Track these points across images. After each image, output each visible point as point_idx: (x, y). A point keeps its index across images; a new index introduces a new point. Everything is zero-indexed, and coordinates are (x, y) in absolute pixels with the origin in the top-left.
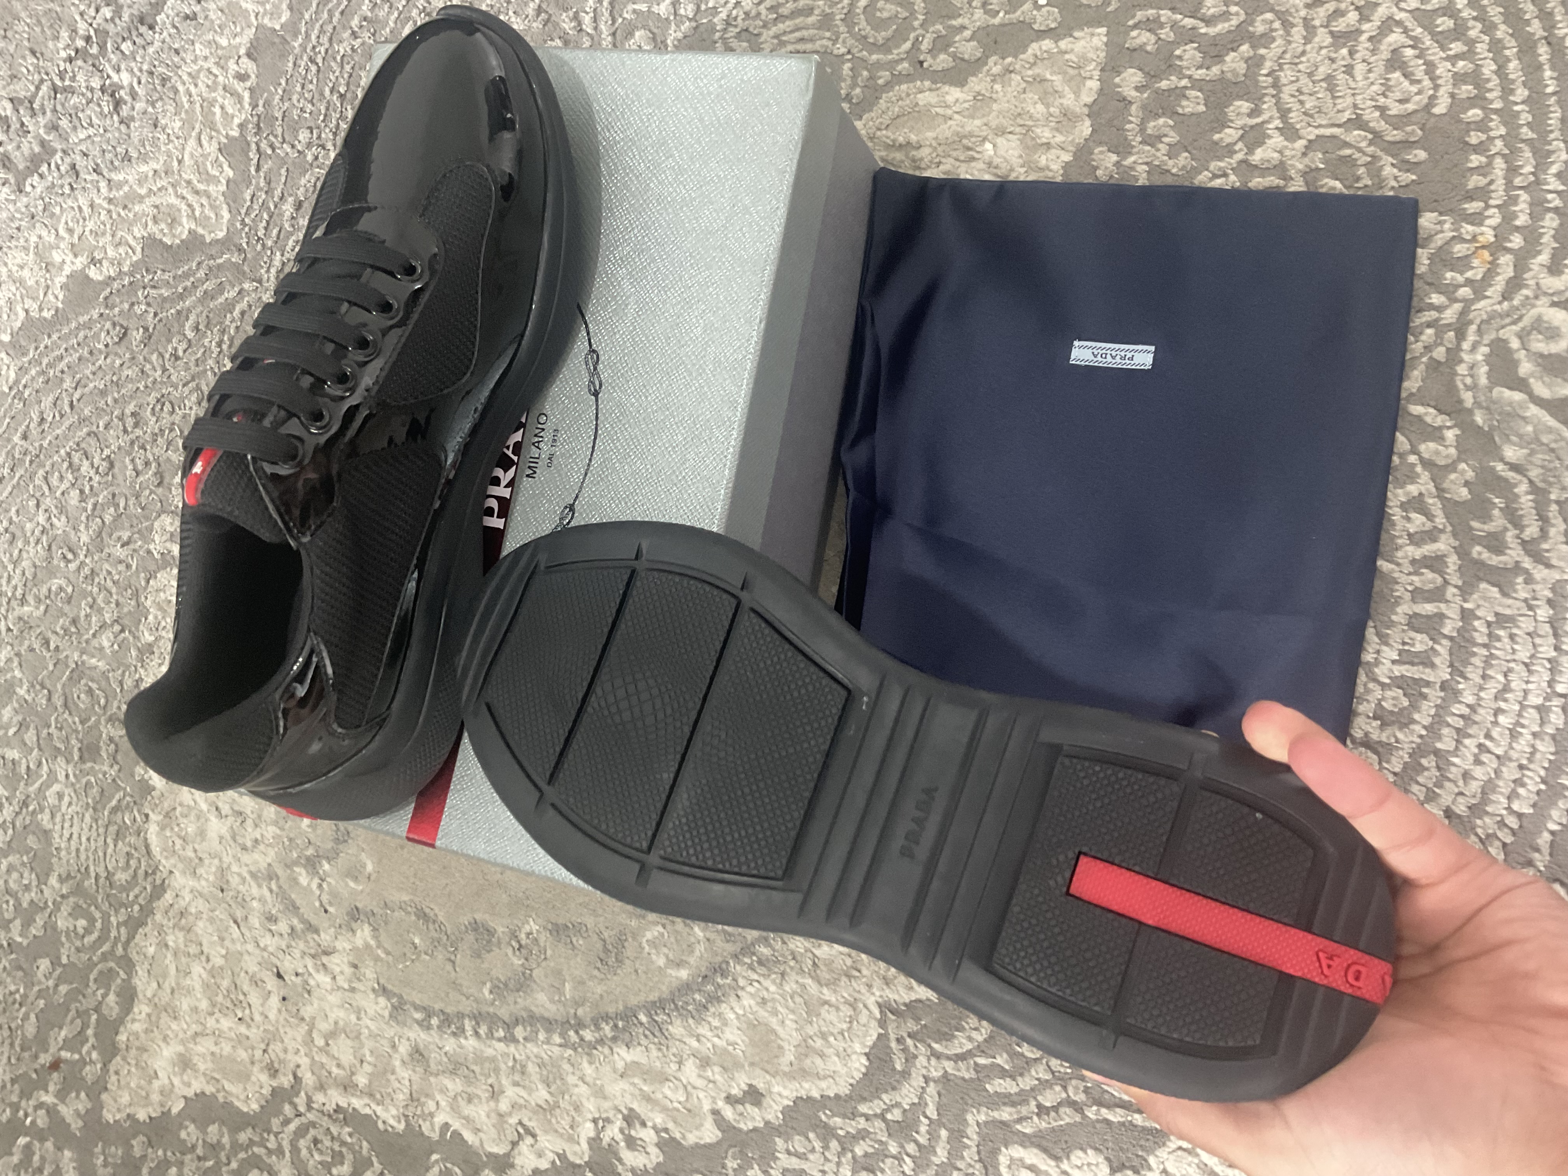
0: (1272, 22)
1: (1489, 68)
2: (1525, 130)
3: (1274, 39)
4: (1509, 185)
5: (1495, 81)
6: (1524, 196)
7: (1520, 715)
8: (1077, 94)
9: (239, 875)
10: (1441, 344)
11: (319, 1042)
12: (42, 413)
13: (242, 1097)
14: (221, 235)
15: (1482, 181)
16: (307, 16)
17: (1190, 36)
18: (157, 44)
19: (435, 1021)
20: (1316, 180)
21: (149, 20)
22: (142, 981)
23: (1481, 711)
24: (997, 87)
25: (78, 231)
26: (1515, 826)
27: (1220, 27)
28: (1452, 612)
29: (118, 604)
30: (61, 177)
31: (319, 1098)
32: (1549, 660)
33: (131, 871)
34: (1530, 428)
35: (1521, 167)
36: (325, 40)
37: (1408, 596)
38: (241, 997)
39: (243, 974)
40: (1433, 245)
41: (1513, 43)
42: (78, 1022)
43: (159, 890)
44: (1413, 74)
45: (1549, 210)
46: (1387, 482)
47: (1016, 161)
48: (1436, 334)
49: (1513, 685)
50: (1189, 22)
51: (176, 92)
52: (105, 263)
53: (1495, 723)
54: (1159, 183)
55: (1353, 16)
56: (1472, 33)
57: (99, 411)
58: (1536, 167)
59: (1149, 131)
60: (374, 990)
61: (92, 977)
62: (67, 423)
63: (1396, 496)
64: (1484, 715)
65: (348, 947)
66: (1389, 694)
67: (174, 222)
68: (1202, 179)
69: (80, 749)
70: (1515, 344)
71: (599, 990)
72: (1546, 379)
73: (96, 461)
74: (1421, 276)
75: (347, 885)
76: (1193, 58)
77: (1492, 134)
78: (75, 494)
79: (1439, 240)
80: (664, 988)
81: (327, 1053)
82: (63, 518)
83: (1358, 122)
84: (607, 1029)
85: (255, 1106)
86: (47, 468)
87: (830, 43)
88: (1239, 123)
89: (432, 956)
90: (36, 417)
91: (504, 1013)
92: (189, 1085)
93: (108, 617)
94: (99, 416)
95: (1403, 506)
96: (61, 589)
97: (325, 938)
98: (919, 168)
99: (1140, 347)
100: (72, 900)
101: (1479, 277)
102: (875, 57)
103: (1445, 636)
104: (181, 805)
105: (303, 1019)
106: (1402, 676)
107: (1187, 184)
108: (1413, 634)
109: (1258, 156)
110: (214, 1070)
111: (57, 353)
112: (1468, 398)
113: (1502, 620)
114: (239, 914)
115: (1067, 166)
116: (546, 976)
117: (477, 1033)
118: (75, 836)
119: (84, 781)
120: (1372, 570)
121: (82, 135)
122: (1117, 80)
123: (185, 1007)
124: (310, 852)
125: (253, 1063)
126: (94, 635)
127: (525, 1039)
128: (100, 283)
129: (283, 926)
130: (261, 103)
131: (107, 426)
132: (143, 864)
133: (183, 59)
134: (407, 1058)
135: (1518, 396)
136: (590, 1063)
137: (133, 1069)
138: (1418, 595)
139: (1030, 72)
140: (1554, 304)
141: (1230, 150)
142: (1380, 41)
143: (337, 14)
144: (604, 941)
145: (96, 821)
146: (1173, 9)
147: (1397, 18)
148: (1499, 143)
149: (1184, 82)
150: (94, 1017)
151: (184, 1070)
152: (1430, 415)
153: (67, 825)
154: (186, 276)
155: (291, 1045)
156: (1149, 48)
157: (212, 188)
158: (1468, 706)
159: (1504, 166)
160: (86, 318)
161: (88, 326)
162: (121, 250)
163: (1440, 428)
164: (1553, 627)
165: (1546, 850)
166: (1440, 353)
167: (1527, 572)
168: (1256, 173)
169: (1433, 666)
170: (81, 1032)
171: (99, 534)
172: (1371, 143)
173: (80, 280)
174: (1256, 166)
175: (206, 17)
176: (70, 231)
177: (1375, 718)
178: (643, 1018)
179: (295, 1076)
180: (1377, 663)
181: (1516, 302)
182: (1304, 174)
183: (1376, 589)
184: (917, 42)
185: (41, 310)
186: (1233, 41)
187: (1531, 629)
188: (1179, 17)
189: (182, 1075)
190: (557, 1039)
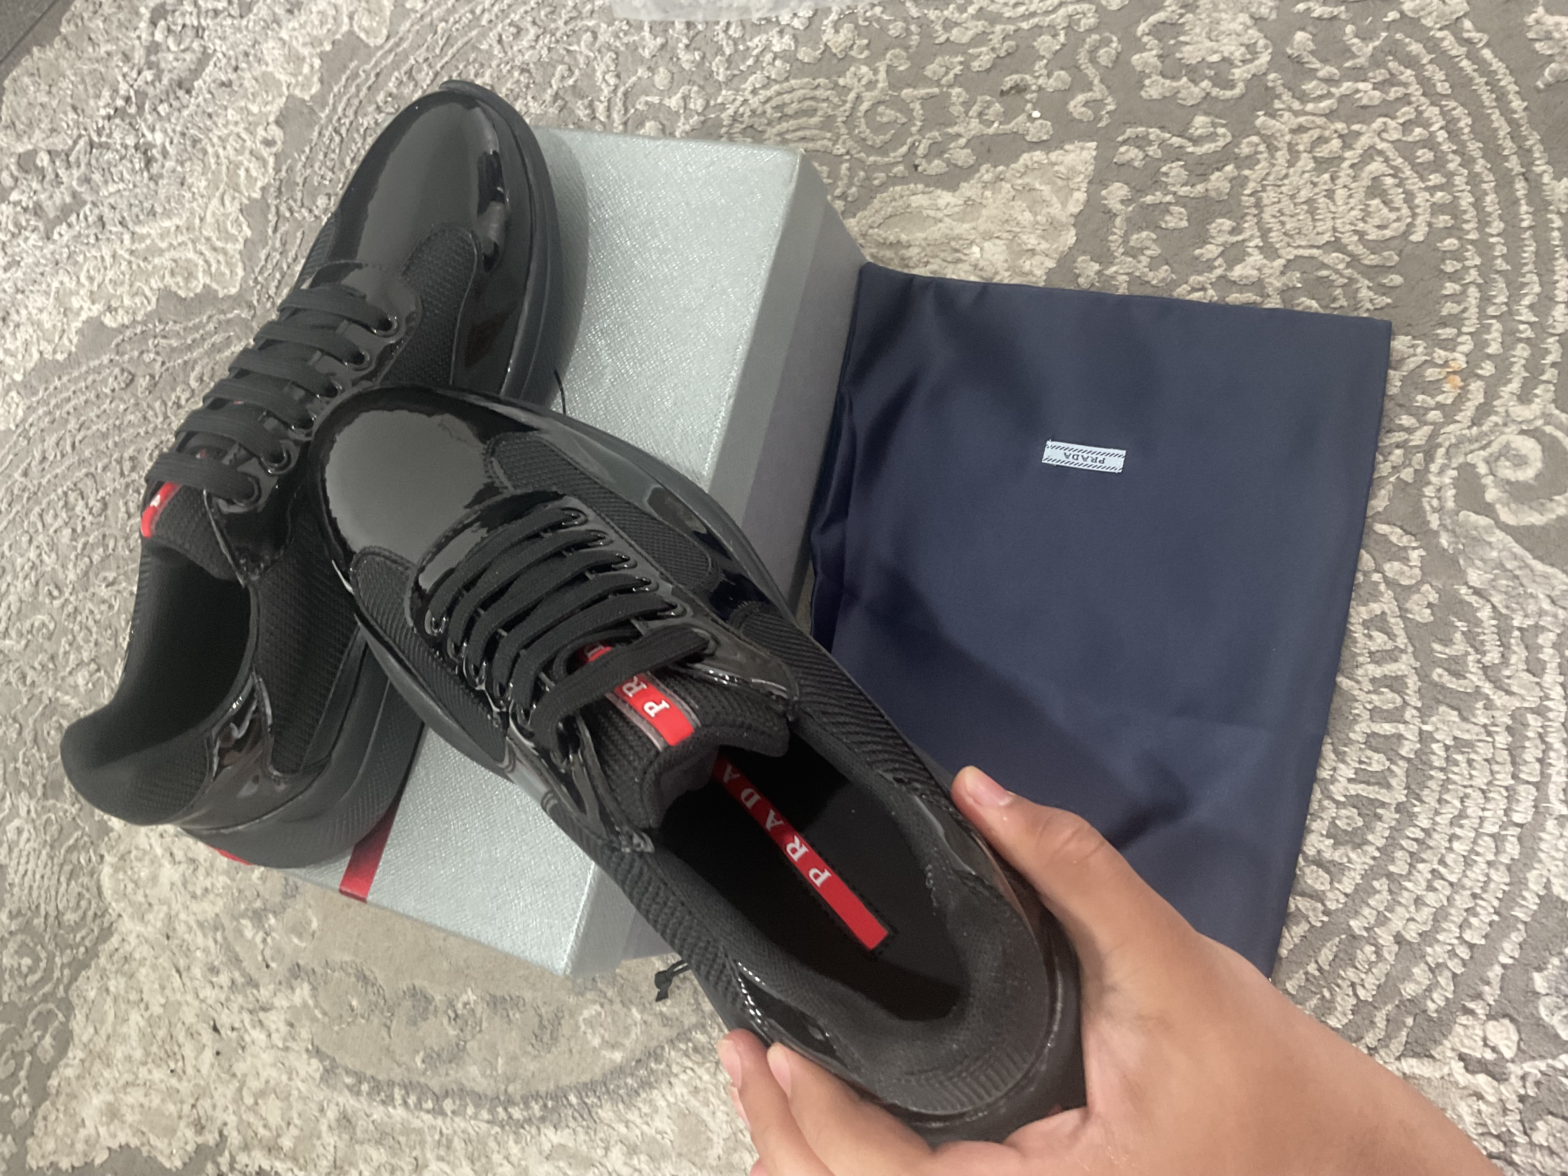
0: (1257, 145)
1: (1466, 200)
2: (1499, 261)
3: (1258, 162)
4: (1482, 314)
5: (1471, 214)
6: (1496, 326)
7: (1475, 842)
8: (1064, 204)
9: (186, 923)
10: (1410, 465)
11: (249, 1101)
12: (44, 452)
13: (167, 1152)
14: (233, 291)
15: (1455, 309)
16: (336, 89)
17: (1177, 154)
18: (192, 108)
19: (365, 1087)
20: (1293, 298)
21: (187, 85)
22: (78, 1024)
23: (1436, 836)
24: (988, 193)
25: (98, 279)
26: (1466, 957)
27: (1207, 147)
28: (1410, 733)
29: (96, 644)
30: (88, 227)
31: (242, 1159)
32: (1507, 788)
33: (81, 912)
34: (1495, 554)
35: (1495, 297)
36: (350, 112)
37: (1366, 715)
38: (176, 1049)
39: (180, 1025)
40: (1405, 368)
41: (1491, 178)
42: (12, 1062)
43: (106, 933)
44: (1392, 201)
45: (1520, 340)
46: (1350, 599)
47: (1001, 265)
48: (1405, 455)
49: (1469, 811)
50: (1176, 141)
51: (205, 152)
52: (121, 312)
53: (1450, 849)
54: (1138, 293)
55: (1336, 143)
56: (1451, 166)
57: (99, 454)
58: (1509, 297)
59: (1132, 244)
60: (307, 1050)
61: (30, 1018)
62: (67, 463)
63: (1359, 613)
64: (1439, 840)
65: (285, 1004)
66: (1343, 812)
67: (190, 276)
68: (1181, 292)
69: (44, 786)
70: (1482, 469)
71: (532, 1066)
72: (1513, 506)
73: (91, 502)
74: (1392, 398)
75: (291, 942)
76: (1178, 175)
77: (1467, 263)
78: (67, 532)
79: (1411, 364)
80: (597, 1070)
81: (255, 1112)
82: (54, 556)
83: (1336, 245)
84: (536, 1108)
85: (178, 1164)
86: (44, 506)
87: (830, 144)
88: (1220, 240)
89: (368, 1020)
90: (38, 456)
91: (435, 1084)
92: (114, 1136)
93: (86, 656)
94: (99, 458)
95: (1366, 624)
96: (44, 624)
97: (264, 993)
98: (907, 266)
99: (1111, 451)
100: (19, 937)
101: (1449, 401)
102: (872, 159)
103: (1403, 758)
104: (137, 848)
105: (234, 1075)
106: (1358, 795)
107: (1165, 295)
108: (1369, 753)
109: (1237, 272)
110: (140, 1122)
111: (65, 395)
112: (1434, 521)
113: (1460, 744)
114: (182, 963)
115: (1050, 272)
116: (480, 1049)
117: (405, 1103)
118: (30, 873)
119: (44, 818)
120: (1333, 686)
121: (112, 188)
122: (1104, 192)
123: (119, 1055)
124: (258, 904)
125: (180, 1117)
126: (70, 673)
127: (453, 1112)
128: (113, 329)
129: (223, 979)
130: (284, 168)
131: (105, 468)
132: (94, 905)
133: (215, 124)
134: (334, 1124)
135: (1483, 521)
136: (516, 1142)
137: (61, 1116)
138: (1376, 714)
139: (1020, 181)
140: (1522, 432)
141: (1209, 266)
142: (1362, 169)
143: (364, 90)
144: (540, 1016)
145: (52, 858)
146: (1162, 128)
147: (1379, 147)
148: (1474, 272)
149: (1169, 198)
150: (28, 1059)
151: (112, 1120)
152: (1396, 535)
153: (23, 861)
154: (196, 328)
155: (220, 1102)
156: (1136, 164)
157: (229, 246)
158: (1423, 830)
159: (1478, 295)
160: (97, 362)
161: (98, 370)
162: (137, 300)
163: (1405, 548)
164: (1511, 754)
165: (1496, 984)
166: (1407, 475)
167: (1487, 697)
168: (1234, 288)
169: (1389, 787)
170: (14, 1074)
171: (86, 574)
172: (1348, 265)
173: (95, 325)
174: (1234, 282)
175: (241, 85)
176: (91, 279)
177: (1328, 836)
178: (573, 1099)
179: (221, 1134)
180: (1333, 780)
181: (1485, 428)
182: (1282, 292)
183: (1334, 706)
184: (913, 147)
185: (55, 352)
186: (1218, 161)
187: (1490, 756)
188: (1168, 135)
189: (108, 1124)
190: (485, 1115)
